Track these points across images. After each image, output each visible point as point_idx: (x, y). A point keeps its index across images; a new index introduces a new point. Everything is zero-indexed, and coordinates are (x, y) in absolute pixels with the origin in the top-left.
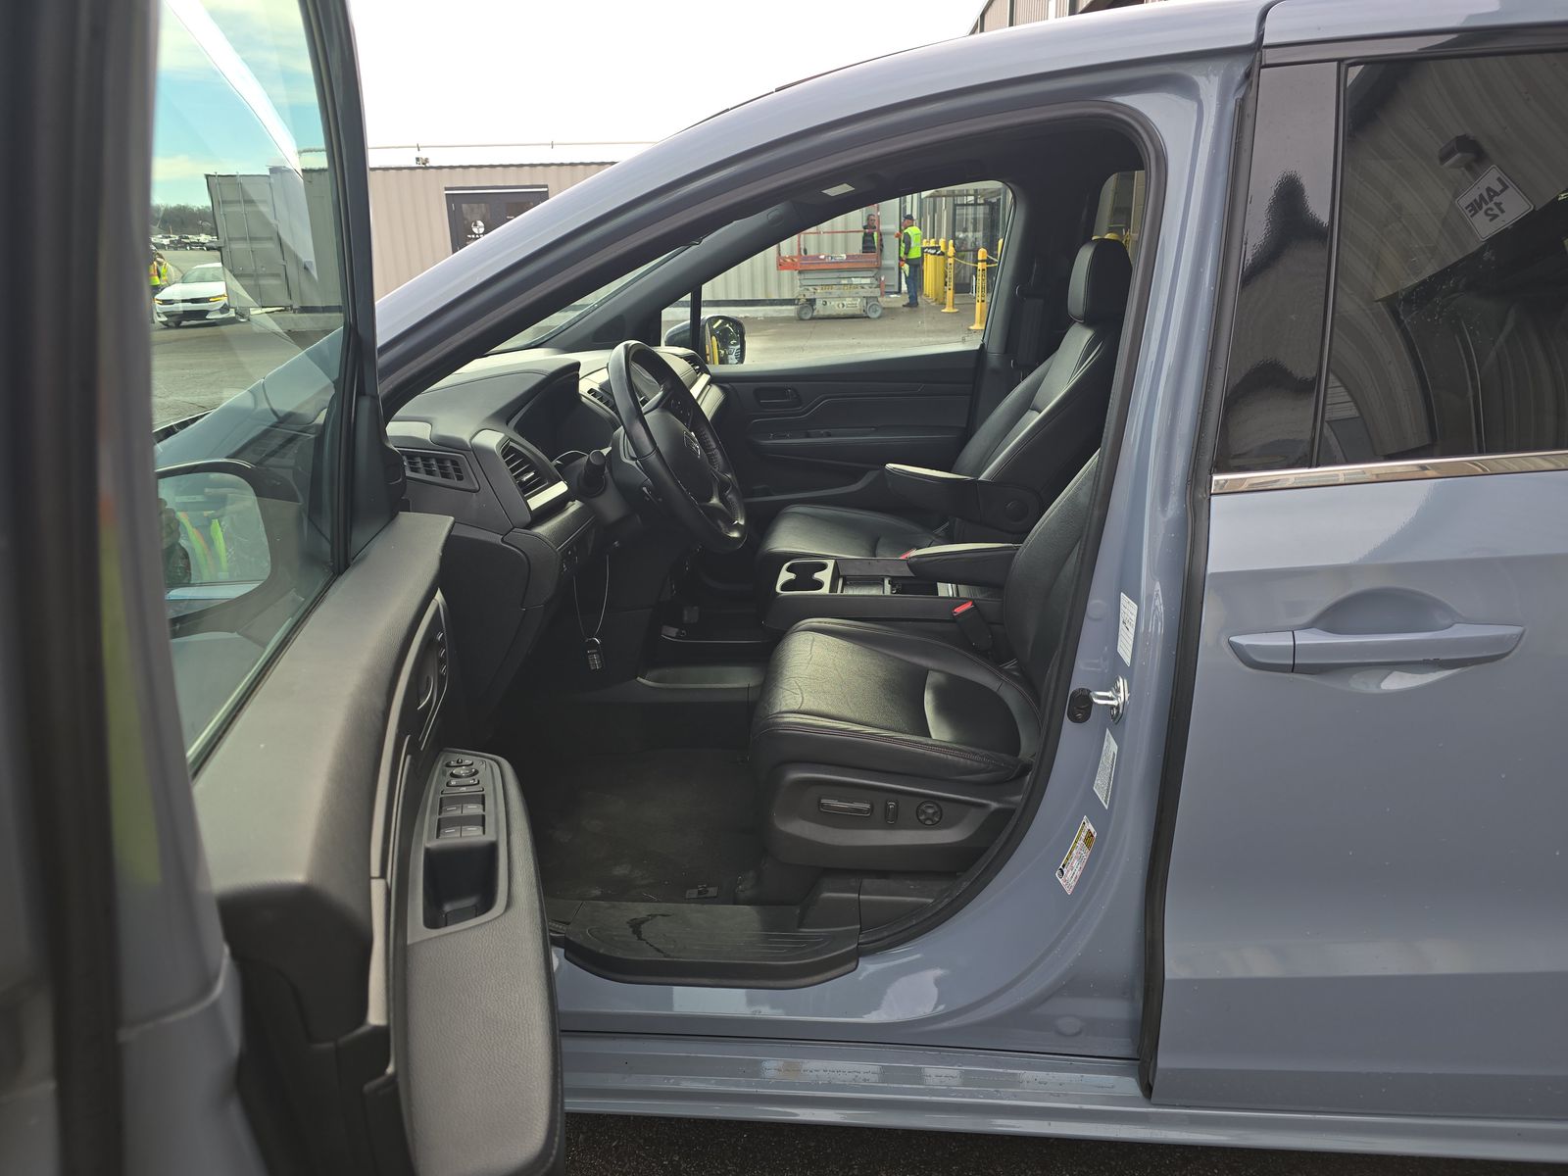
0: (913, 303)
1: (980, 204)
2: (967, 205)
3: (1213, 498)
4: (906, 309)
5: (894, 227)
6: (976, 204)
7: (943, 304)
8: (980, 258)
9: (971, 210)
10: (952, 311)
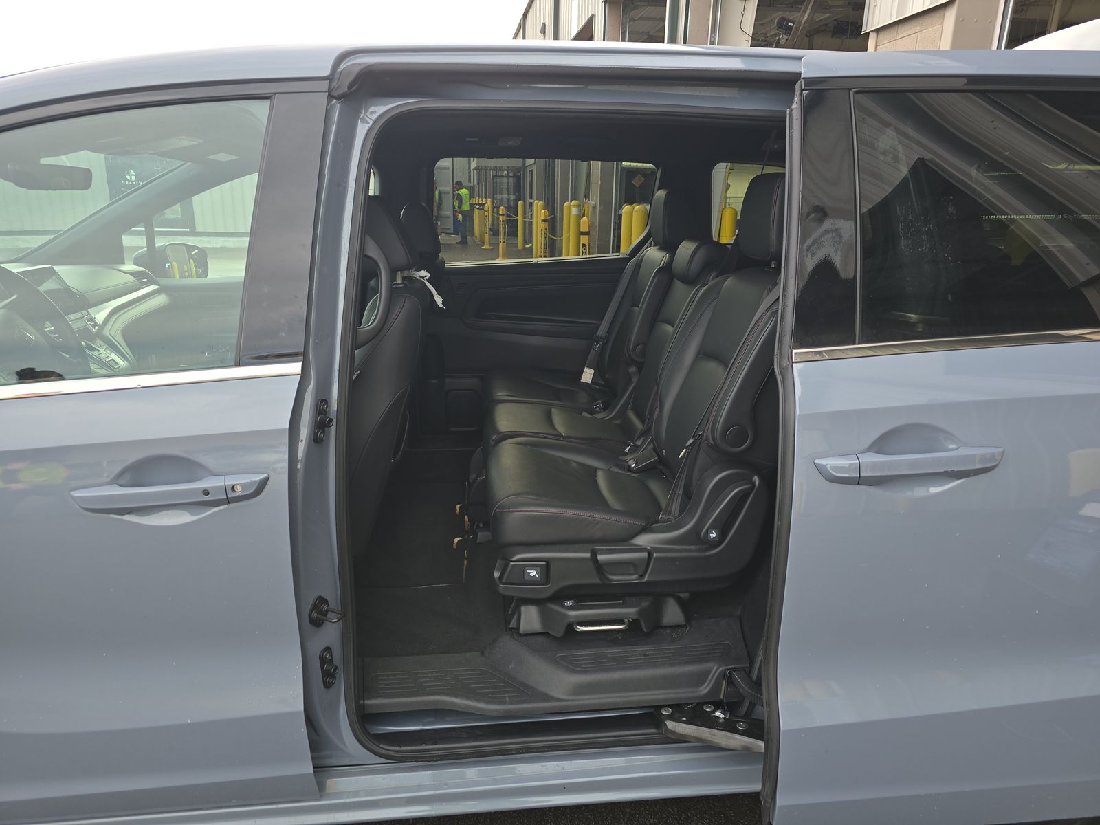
0: (464, 242)
1: (511, 177)
2: (502, 176)
3: (794, 365)
4: (459, 245)
5: (449, 188)
6: (508, 176)
7: (483, 243)
8: (501, 213)
9: (505, 180)
10: (488, 247)
